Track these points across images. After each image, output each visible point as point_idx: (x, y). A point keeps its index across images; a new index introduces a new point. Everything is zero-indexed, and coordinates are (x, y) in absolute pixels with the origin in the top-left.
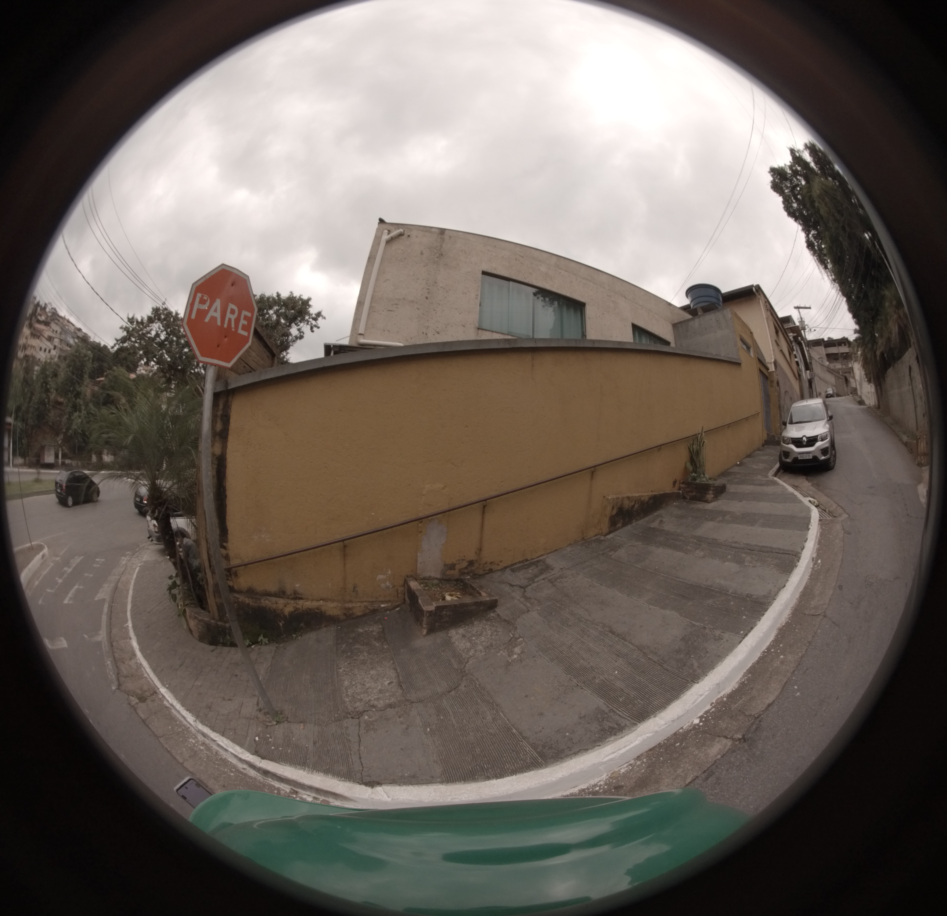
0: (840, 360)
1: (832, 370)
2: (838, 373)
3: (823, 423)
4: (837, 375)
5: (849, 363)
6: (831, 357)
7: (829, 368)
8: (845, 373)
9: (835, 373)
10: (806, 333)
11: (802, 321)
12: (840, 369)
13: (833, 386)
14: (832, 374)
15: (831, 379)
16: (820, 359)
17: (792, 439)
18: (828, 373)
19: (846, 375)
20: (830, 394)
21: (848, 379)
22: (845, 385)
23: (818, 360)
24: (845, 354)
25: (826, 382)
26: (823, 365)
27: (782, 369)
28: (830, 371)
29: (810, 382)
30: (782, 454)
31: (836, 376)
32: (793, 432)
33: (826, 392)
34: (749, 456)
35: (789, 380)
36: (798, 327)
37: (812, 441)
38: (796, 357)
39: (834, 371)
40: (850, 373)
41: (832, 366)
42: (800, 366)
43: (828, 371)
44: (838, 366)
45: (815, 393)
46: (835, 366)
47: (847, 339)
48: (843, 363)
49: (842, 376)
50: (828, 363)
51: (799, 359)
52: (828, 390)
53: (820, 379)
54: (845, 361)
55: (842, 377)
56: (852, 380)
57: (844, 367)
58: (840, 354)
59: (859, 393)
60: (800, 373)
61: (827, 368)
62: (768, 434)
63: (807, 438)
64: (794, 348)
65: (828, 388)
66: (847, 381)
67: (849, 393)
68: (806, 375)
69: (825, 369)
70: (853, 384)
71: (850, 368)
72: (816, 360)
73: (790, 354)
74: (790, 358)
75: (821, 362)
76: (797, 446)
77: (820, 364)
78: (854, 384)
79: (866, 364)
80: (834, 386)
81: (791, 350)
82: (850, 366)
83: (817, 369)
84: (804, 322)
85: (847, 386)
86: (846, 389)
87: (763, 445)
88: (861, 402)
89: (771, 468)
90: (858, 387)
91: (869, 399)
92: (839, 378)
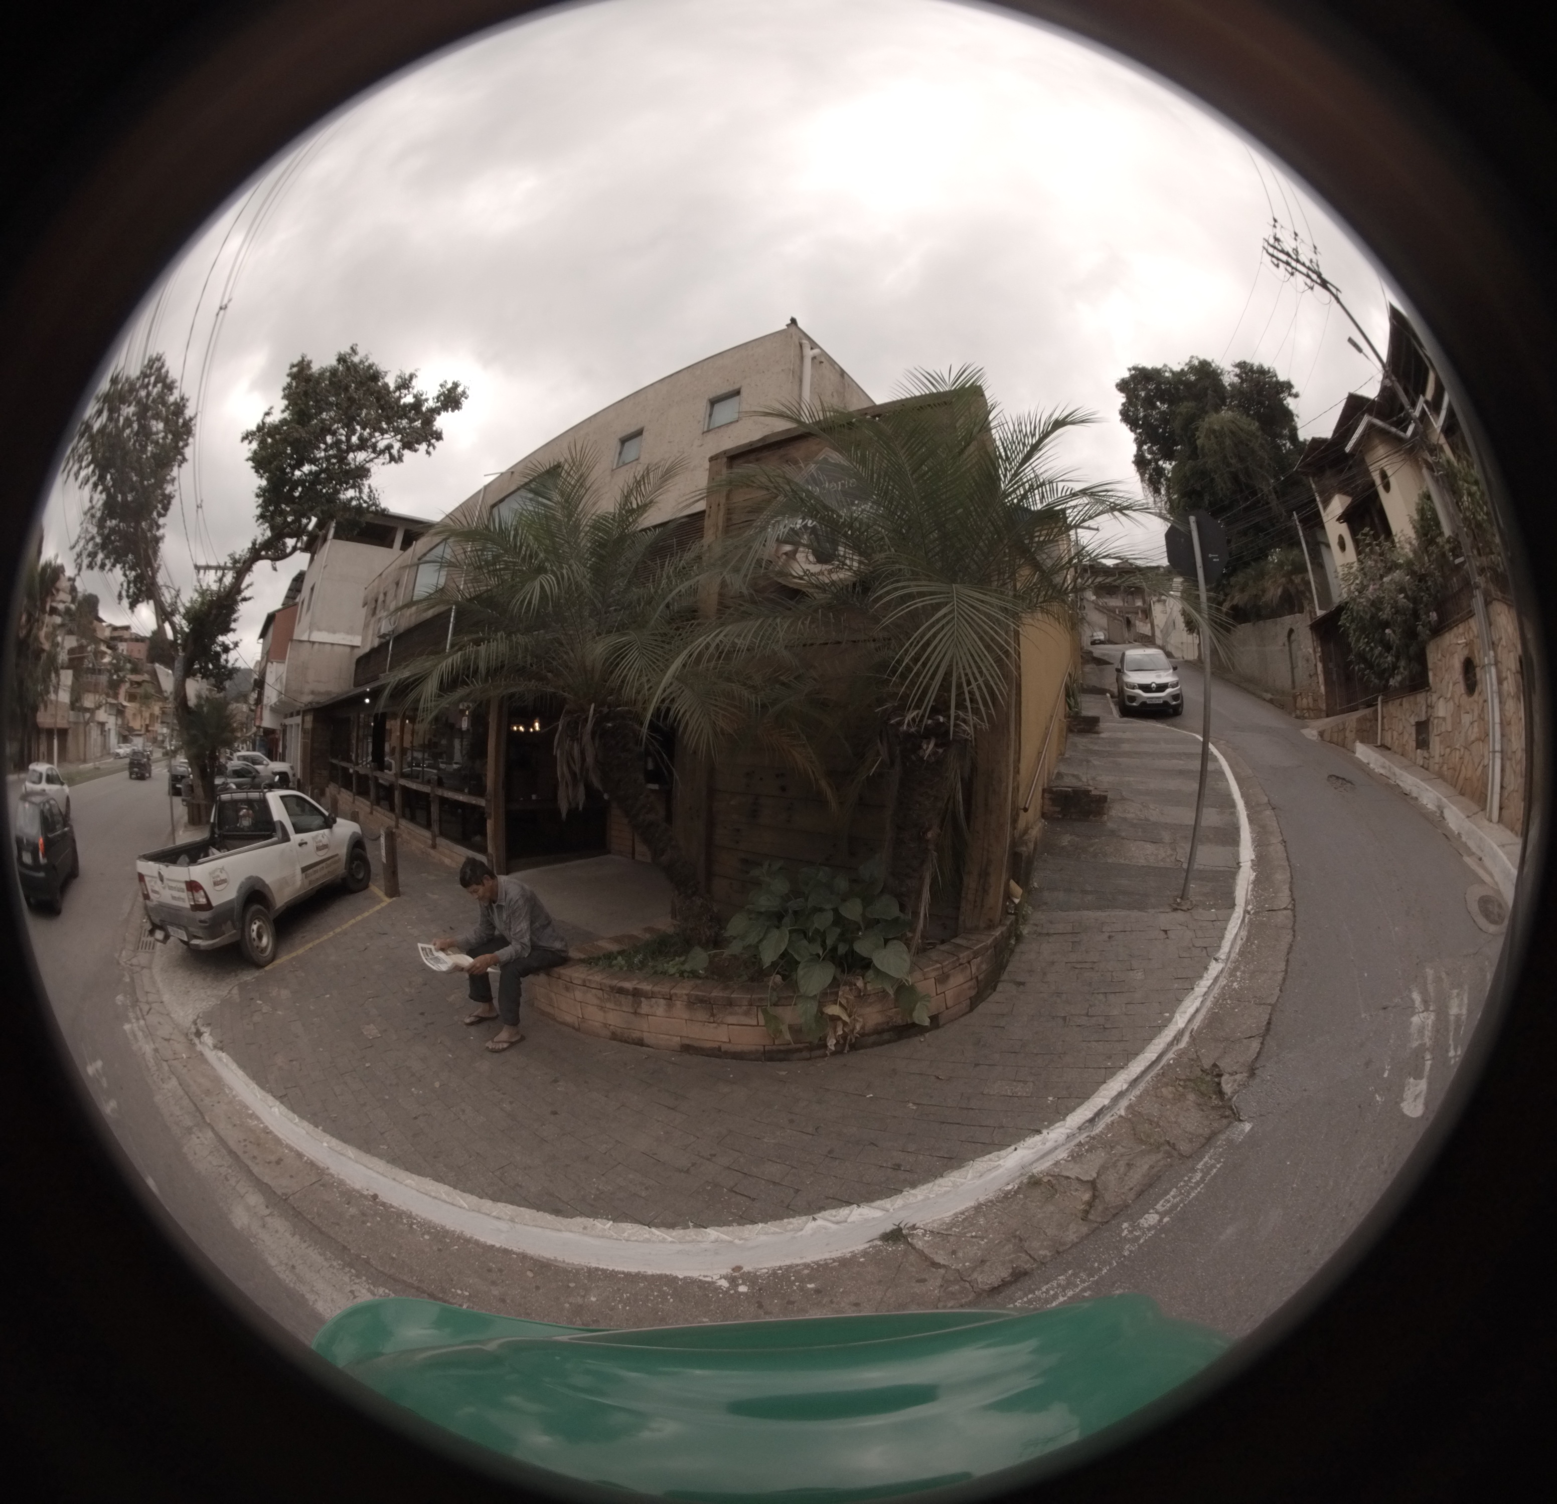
0: (1121, 595)
1: (1104, 607)
2: (1114, 612)
4: (1112, 614)
5: (1142, 600)
6: (1102, 590)
8: (1128, 613)
9: (1107, 613)
12: (1118, 607)
13: (1102, 629)
14: (1104, 613)
15: (1100, 619)
18: (1097, 612)
19: (1129, 616)
21: (1132, 621)
22: (1125, 630)
24: (1132, 589)
25: (1090, 623)
28: (1100, 609)
31: (1109, 617)
39: (1107, 610)
40: (1140, 613)
41: (1101, 602)
43: (1096, 609)
44: (1115, 602)
48: (1125, 599)
49: (1121, 616)
50: (1094, 598)
54: (1131, 597)
55: (1121, 619)
56: (1142, 624)
57: (1126, 604)
58: (1122, 588)
61: (1095, 604)
66: (1129, 623)
67: (1135, 641)
69: (1091, 605)
70: (1143, 628)
71: (1138, 607)
80: (1107, 630)
82: (1143, 605)
85: (1129, 630)
86: (1126, 635)
90: (1158, 633)
91: (1182, 651)
92: (1115, 619)
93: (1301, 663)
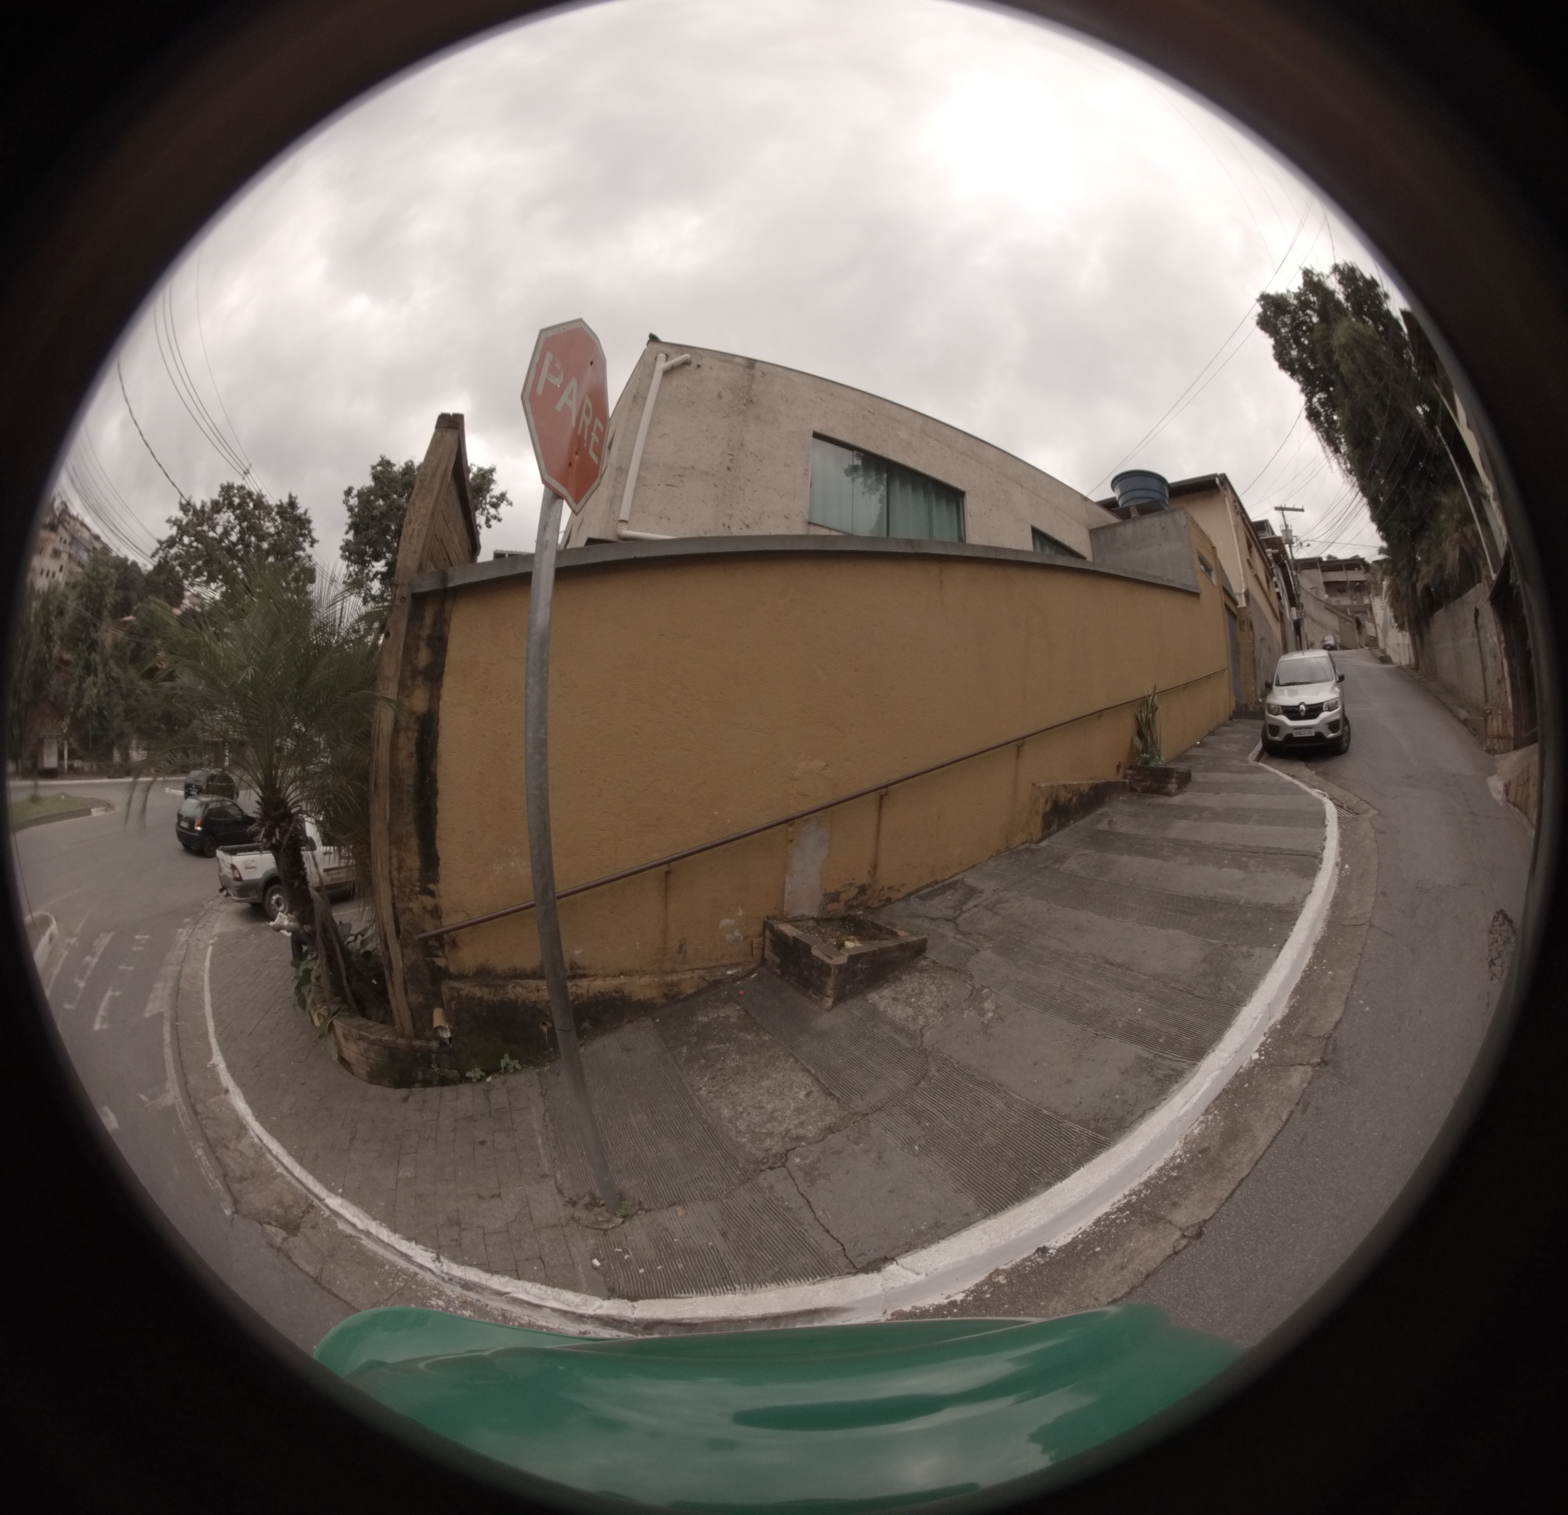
0: (1349, 592)
1: (1334, 607)
2: (1346, 613)
3: (1330, 685)
4: (1344, 615)
5: (1364, 597)
6: (1332, 587)
7: (1329, 605)
8: (1357, 612)
9: (1339, 613)
10: (1294, 550)
11: (1287, 530)
12: (1348, 606)
13: (1334, 632)
14: (1335, 614)
15: (1331, 621)
16: (1314, 590)
17: (1283, 707)
18: (1328, 612)
19: (1358, 615)
20: (1329, 645)
21: (1362, 622)
22: (1356, 632)
23: (1310, 591)
24: (1358, 584)
25: (1322, 625)
26: (1318, 599)
27: (1256, 603)
28: (1330, 608)
29: (1298, 625)
30: (1268, 728)
31: (1340, 617)
32: (1283, 697)
33: (1323, 641)
34: (1212, 733)
35: (1267, 621)
36: (1279, 538)
37: (1314, 711)
38: (1277, 586)
39: (1339, 610)
40: (1365, 612)
41: (1334, 601)
42: (1282, 601)
43: (1327, 609)
44: (1345, 601)
45: (1304, 643)
46: (1338, 602)
47: (1362, 560)
48: (1354, 597)
49: (1352, 617)
50: (1326, 596)
51: (1281, 589)
52: (1326, 638)
53: (1313, 620)
54: (1358, 594)
55: (1351, 619)
56: (1368, 625)
57: (1355, 603)
58: (1348, 584)
59: (1381, 645)
60: (1282, 610)
61: (1326, 603)
62: (1237, 703)
63: (1307, 706)
64: (1275, 571)
65: (1327, 635)
66: (1359, 625)
67: (1363, 645)
68: (1292, 614)
69: (1323, 605)
70: (1370, 630)
71: (1367, 605)
72: (1307, 592)
73: (1268, 582)
74: (1268, 587)
75: (1315, 595)
76: (1292, 718)
77: (1314, 597)
78: (1373, 630)
79: (1396, 599)
80: (1337, 633)
81: (1270, 575)
82: (1366, 601)
83: (1309, 606)
84: (1291, 531)
85: (1360, 633)
86: (1357, 638)
87: (1231, 719)
88: (1385, 660)
89: (1250, 751)
90: (1380, 636)
91: (1399, 654)
92: (1346, 620)
93: (1489, 661)
